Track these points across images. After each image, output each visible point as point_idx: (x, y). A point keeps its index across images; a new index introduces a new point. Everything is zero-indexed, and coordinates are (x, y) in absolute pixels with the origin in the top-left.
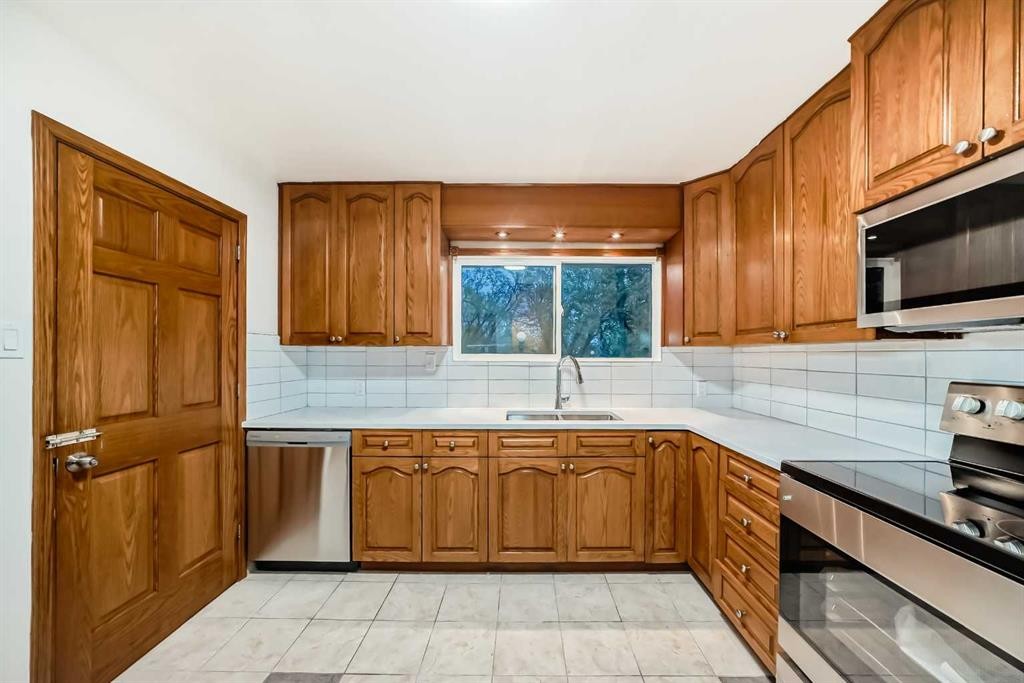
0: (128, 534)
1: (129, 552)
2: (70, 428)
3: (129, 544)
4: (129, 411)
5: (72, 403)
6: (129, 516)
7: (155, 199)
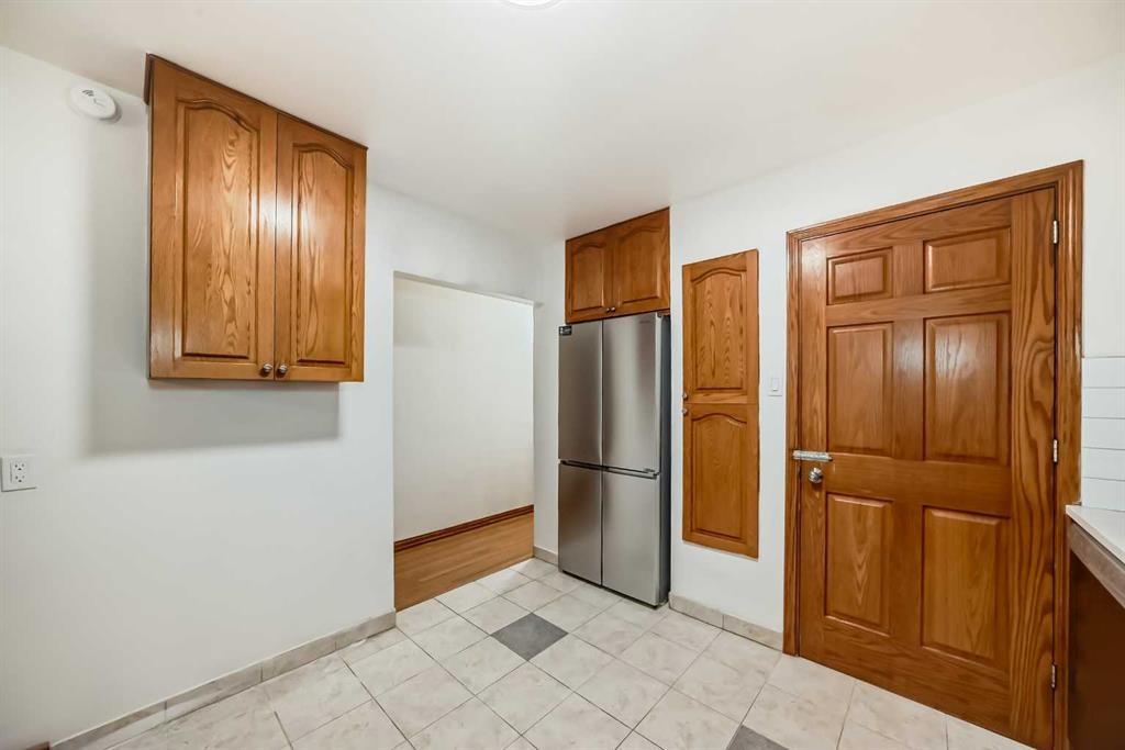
0: (860, 558)
1: (860, 575)
2: (811, 449)
3: (860, 567)
4: (861, 445)
5: (811, 429)
6: (862, 541)
7: (887, 237)
